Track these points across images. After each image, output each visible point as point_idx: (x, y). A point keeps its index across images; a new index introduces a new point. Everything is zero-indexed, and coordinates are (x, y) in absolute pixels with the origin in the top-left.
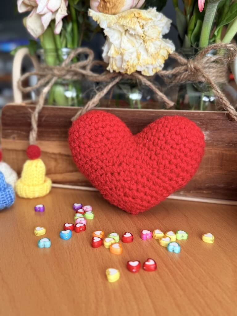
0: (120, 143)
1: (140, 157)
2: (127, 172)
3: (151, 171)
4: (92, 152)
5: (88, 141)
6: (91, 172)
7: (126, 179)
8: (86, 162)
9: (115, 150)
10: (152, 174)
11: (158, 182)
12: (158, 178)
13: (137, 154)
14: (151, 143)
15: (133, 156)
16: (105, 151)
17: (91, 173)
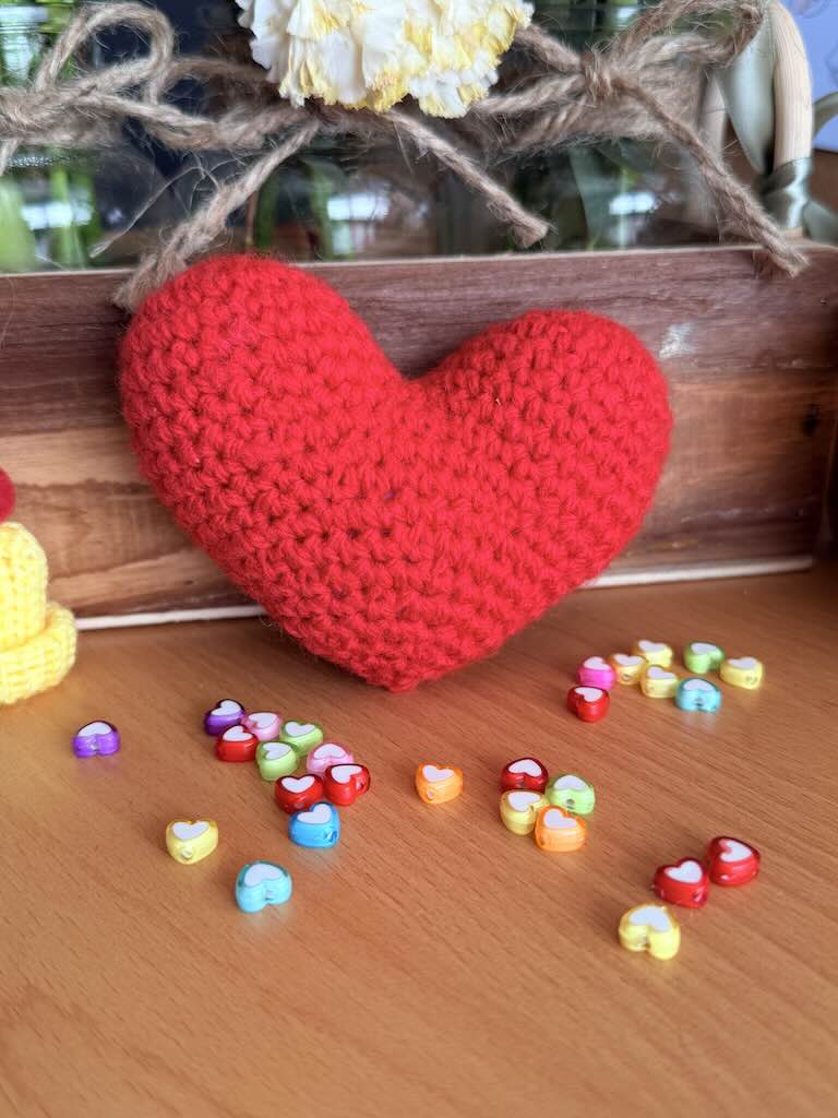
0: (380, 407)
1: (472, 466)
2: (421, 526)
3: (512, 523)
4: (263, 437)
5: (244, 389)
6: (250, 522)
7: (416, 554)
8: (224, 481)
9: (367, 434)
10: (515, 532)
11: (534, 564)
12: (534, 547)
13: (456, 454)
14: (514, 411)
15: (442, 460)
16: (323, 437)
17: (244, 528)
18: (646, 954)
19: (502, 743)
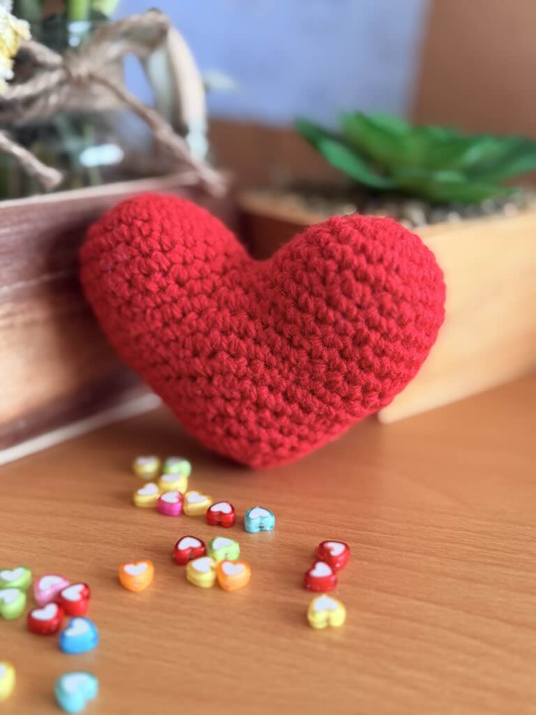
1: (265, 338)
2: (230, 377)
7: (228, 395)
9: (201, 315)
13: (256, 328)
15: (246, 332)
18: (329, 627)
19: (153, 534)
